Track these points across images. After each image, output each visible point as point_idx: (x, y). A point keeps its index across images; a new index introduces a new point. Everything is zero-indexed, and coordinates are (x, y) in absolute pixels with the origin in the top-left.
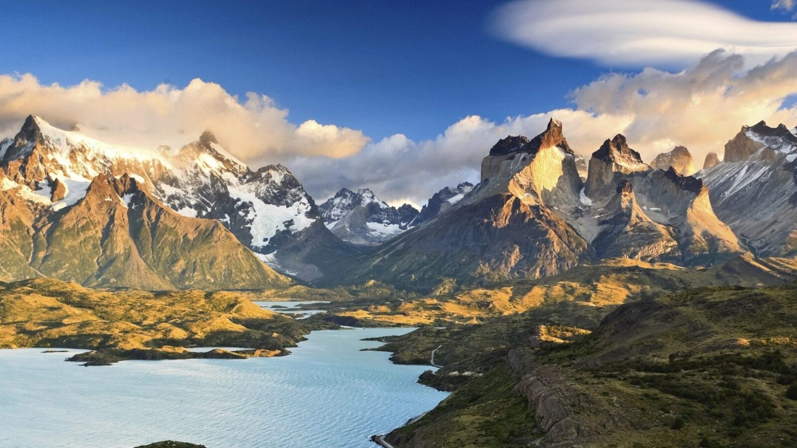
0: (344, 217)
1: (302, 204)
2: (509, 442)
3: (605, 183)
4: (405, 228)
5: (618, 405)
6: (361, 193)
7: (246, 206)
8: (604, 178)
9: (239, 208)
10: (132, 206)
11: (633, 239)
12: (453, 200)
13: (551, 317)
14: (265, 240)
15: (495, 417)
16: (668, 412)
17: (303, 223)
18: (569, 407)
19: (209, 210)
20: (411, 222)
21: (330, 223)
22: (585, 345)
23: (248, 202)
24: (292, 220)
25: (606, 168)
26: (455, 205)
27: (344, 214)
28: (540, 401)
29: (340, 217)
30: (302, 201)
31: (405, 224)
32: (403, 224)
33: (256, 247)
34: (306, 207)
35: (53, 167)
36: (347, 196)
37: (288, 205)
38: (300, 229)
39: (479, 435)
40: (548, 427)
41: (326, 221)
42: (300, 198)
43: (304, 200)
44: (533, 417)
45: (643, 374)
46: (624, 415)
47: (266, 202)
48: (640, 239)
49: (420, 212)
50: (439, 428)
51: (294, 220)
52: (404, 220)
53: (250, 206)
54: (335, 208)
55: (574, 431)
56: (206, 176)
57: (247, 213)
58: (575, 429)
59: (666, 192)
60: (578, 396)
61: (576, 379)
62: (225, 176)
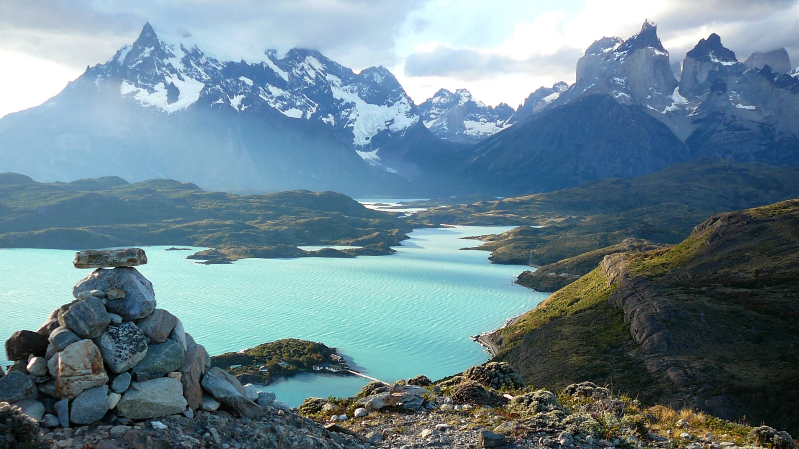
0: (442, 115)
1: (402, 104)
2: (607, 353)
3: (699, 82)
4: (501, 126)
5: (705, 321)
6: (459, 93)
7: (350, 105)
8: (698, 77)
9: (343, 108)
10: (241, 107)
11: (726, 137)
12: (548, 99)
13: (645, 217)
14: (367, 138)
15: (594, 327)
16: (750, 328)
17: (403, 122)
18: (661, 322)
19: (314, 110)
20: (508, 121)
21: (429, 121)
22: (677, 253)
23: (350, 103)
24: (393, 120)
25: (700, 67)
26: (551, 105)
27: (443, 112)
28: (635, 316)
29: (439, 116)
30: (402, 101)
31: (502, 122)
32: (499, 122)
33: (358, 145)
34: (406, 106)
35: (168, 72)
36: (445, 95)
37: (389, 105)
38: (400, 128)
39: (580, 345)
40: (642, 340)
41: (425, 120)
42: (401, 98)
43: (405, 100)
44: (629, 330)
45: (729, 290)
46: (710, 330)
47: (368, 102)
48: (733, 138)
49: (516, 110)
50: (543, 337)
51: (395, 119)
52: (501, 118)
53: (353, 106)
54: (434, 108)
55: (665, 344)
56: (311, 78)
57: (350, 112)
58: (666, 343)
59: (760, 90)
60: (669, 312)
61: (668, 295)
62: (329, 77)
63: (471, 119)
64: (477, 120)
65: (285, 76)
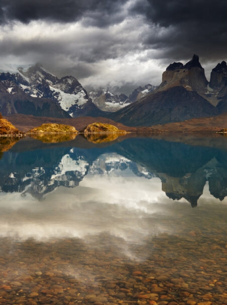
3: (219, 82)
7: (57, 94)
9: (54, 95)
10: (12, 93)
12: (143, 92)
14: (67, 108)
17: (83, 101)
19: (42, 95)
20: (125, 102)
23: (58, 92)
32: (121, 103)
34: (83, 94)
37: (76, 94)
38: (82, 104)
43: (82, 91)
47: (65, 92)
51: (79, 100)
52: (122, 101)
53: (59, 94)
56: (40, 81)
57: (58, 97)
62: (47, 81)
63: (108, 101)
64: (111, 102)
65: (27, 79)
